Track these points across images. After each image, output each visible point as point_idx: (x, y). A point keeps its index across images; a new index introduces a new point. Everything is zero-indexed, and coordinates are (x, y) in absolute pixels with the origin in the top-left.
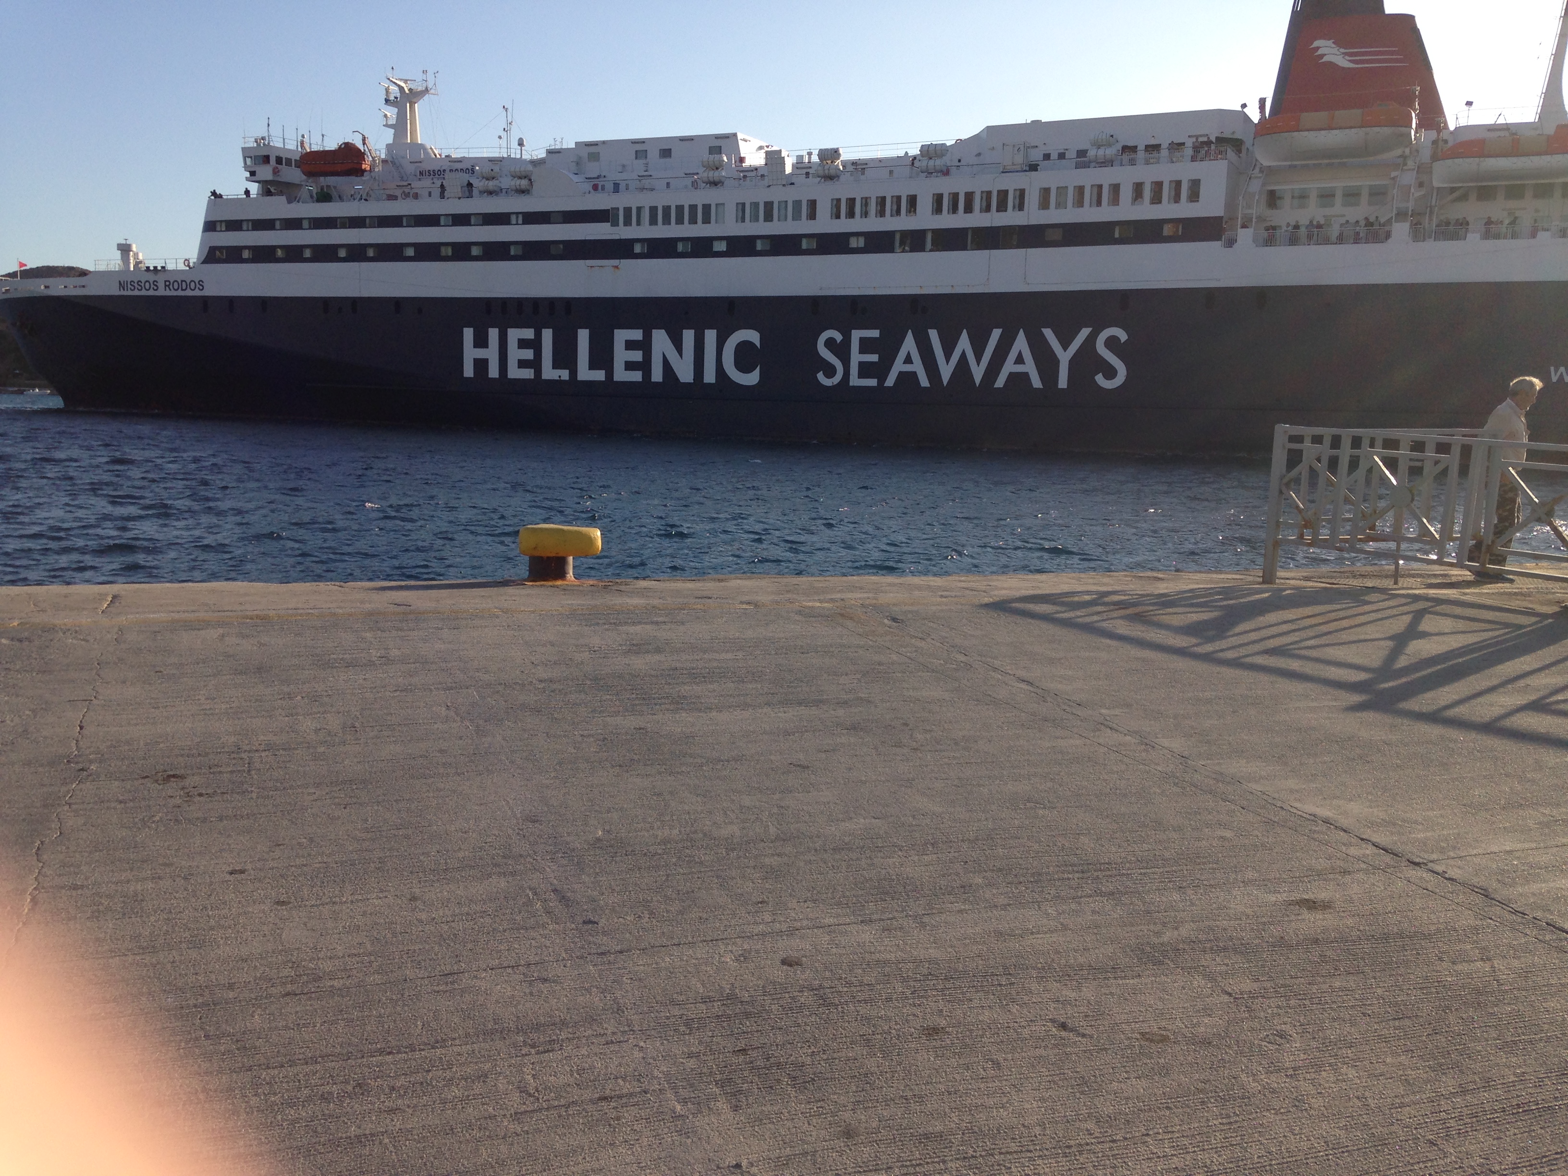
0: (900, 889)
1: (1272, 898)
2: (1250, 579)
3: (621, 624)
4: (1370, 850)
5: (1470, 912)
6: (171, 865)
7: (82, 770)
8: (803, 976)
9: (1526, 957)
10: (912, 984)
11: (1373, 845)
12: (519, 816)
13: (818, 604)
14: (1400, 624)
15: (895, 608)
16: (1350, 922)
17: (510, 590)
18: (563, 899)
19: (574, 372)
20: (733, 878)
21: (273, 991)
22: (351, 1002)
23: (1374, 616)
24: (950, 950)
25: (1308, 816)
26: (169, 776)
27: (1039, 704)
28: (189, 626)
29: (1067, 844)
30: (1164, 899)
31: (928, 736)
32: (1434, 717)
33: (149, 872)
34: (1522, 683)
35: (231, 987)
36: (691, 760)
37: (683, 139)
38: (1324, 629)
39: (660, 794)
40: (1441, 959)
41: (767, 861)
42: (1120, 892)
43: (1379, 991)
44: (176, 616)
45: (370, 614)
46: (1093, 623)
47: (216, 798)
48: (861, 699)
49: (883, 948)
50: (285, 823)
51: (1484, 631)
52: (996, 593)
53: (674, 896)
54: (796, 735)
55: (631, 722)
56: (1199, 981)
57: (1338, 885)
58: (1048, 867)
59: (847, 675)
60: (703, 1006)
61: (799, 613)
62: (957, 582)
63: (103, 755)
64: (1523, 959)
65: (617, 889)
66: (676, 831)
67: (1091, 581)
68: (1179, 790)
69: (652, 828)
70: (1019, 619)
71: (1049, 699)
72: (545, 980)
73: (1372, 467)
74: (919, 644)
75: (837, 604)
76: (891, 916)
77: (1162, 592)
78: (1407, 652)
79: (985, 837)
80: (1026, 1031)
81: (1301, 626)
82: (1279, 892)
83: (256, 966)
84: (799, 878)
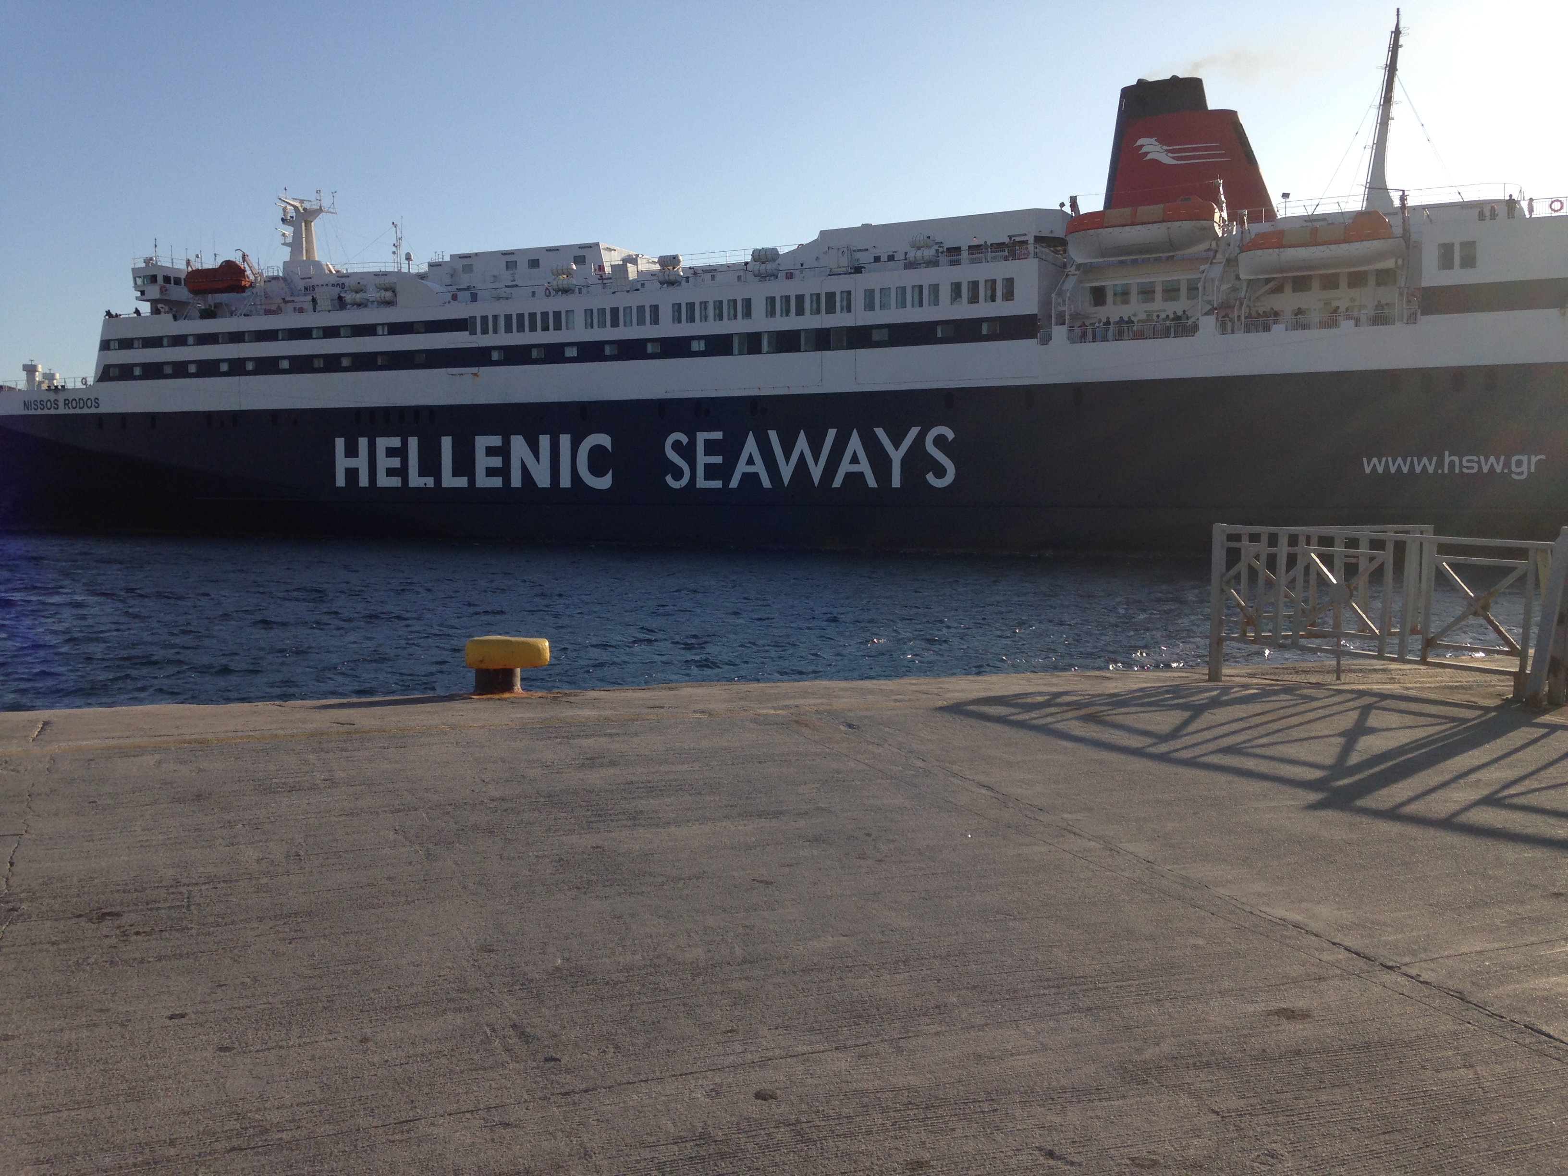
0: (874, 1011)
1: (1250, 1008)
2: (1196, 676)
3: (573, 737)
4: (1343, 955)
5: (1448, 1017)
6: (108, 1010)
7: (13, 909)
8: (778, 1110)
9: (1508, 1062)
10: (892, 1114)
11: (1346, 949)
12: (473, 945)
13: (773, 712)
14: (1348, 720)
15: (850, 714)
16: (1329, 1031)
17: (457, 705)
18: (523, 1035)
19: (438, 480)
20: (700, 1006)
21: (218, 1146)
22: (302, 1156)
23: (1321, 713)
24: (929, 1076)
25: (1279, 922)
26: (105, 914)
27: (1001, 809)
28: (124, 753)
29: (1040, 957)
30: (1143, 1013)
31: (892, 846)
32: (1393, 815)
33: (84, 1019)
34: (1473, 777)
35: (172, 1143)
36: (651, 879)
37: (549, 250)
38: (1275, 726)
39: (620, 917)
40: (1423, 1067)
41: (735, 986)
42: (1097, 1007)
43: (1367, 1104)
44: (111, 742)
45: (313, 735)
46: (1047, 724)
47: (154, 937)
48: (822, 809)
49: (859, 1077)
50: (228, 961)
51: (1430, 725)
52: (948, 695)
53: (639, 1027)
54: (758, 849)
55: (589, 840)
56: (1184, 1100)
57: (1314, 992)
58: (1023, 982)
59: (805, 784)
60: (676, 1148)
61: (755, 721)
62: (909, 684)
63: (34, 894)
64: (1505, 1065)
65: (580, 1021)
66: (638, 957)
67: (1040, 681)
68: (1147, 896)
69: (614, 954)
70: (973, 722)
71: (1011, 805)
72: (507, 1125)
73: (1309, 564)
74: (875, 749)
75: (791, 711)
76: (866, 1041)
77: (1112, 692)
78: (1358, 748)
79: (957, 952)
80: (1014, 1161)
81: (1252, 724)
82: (1257, 1002)
83: (199, 1120)
84: (769, 1003)
